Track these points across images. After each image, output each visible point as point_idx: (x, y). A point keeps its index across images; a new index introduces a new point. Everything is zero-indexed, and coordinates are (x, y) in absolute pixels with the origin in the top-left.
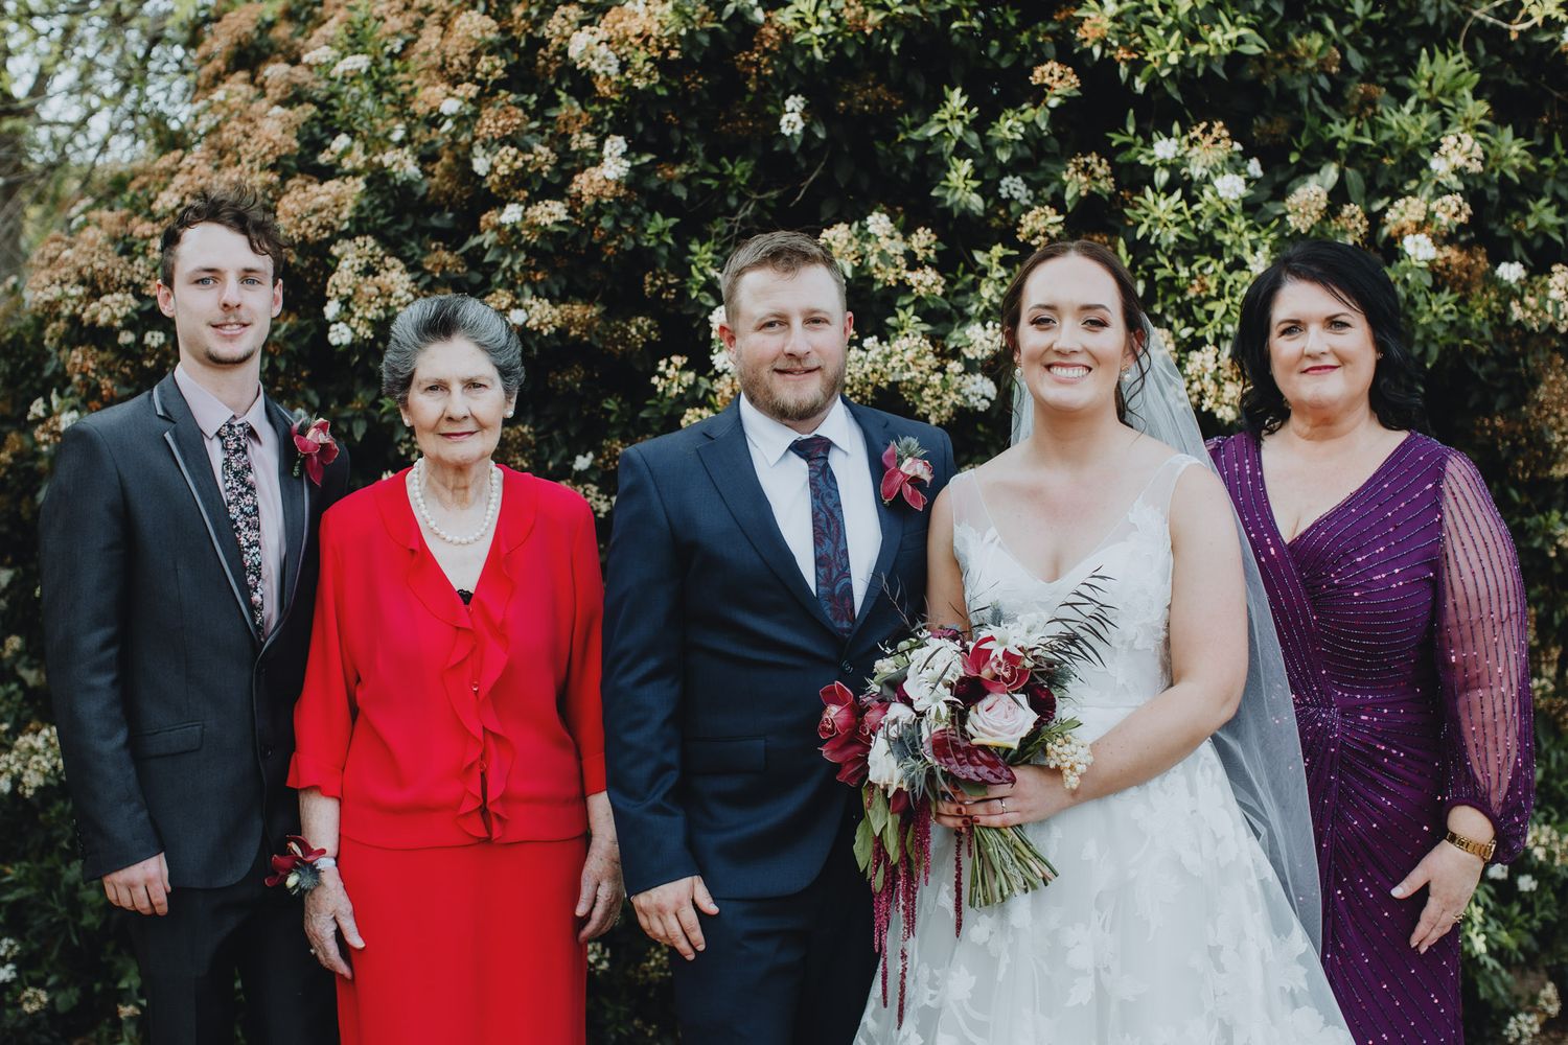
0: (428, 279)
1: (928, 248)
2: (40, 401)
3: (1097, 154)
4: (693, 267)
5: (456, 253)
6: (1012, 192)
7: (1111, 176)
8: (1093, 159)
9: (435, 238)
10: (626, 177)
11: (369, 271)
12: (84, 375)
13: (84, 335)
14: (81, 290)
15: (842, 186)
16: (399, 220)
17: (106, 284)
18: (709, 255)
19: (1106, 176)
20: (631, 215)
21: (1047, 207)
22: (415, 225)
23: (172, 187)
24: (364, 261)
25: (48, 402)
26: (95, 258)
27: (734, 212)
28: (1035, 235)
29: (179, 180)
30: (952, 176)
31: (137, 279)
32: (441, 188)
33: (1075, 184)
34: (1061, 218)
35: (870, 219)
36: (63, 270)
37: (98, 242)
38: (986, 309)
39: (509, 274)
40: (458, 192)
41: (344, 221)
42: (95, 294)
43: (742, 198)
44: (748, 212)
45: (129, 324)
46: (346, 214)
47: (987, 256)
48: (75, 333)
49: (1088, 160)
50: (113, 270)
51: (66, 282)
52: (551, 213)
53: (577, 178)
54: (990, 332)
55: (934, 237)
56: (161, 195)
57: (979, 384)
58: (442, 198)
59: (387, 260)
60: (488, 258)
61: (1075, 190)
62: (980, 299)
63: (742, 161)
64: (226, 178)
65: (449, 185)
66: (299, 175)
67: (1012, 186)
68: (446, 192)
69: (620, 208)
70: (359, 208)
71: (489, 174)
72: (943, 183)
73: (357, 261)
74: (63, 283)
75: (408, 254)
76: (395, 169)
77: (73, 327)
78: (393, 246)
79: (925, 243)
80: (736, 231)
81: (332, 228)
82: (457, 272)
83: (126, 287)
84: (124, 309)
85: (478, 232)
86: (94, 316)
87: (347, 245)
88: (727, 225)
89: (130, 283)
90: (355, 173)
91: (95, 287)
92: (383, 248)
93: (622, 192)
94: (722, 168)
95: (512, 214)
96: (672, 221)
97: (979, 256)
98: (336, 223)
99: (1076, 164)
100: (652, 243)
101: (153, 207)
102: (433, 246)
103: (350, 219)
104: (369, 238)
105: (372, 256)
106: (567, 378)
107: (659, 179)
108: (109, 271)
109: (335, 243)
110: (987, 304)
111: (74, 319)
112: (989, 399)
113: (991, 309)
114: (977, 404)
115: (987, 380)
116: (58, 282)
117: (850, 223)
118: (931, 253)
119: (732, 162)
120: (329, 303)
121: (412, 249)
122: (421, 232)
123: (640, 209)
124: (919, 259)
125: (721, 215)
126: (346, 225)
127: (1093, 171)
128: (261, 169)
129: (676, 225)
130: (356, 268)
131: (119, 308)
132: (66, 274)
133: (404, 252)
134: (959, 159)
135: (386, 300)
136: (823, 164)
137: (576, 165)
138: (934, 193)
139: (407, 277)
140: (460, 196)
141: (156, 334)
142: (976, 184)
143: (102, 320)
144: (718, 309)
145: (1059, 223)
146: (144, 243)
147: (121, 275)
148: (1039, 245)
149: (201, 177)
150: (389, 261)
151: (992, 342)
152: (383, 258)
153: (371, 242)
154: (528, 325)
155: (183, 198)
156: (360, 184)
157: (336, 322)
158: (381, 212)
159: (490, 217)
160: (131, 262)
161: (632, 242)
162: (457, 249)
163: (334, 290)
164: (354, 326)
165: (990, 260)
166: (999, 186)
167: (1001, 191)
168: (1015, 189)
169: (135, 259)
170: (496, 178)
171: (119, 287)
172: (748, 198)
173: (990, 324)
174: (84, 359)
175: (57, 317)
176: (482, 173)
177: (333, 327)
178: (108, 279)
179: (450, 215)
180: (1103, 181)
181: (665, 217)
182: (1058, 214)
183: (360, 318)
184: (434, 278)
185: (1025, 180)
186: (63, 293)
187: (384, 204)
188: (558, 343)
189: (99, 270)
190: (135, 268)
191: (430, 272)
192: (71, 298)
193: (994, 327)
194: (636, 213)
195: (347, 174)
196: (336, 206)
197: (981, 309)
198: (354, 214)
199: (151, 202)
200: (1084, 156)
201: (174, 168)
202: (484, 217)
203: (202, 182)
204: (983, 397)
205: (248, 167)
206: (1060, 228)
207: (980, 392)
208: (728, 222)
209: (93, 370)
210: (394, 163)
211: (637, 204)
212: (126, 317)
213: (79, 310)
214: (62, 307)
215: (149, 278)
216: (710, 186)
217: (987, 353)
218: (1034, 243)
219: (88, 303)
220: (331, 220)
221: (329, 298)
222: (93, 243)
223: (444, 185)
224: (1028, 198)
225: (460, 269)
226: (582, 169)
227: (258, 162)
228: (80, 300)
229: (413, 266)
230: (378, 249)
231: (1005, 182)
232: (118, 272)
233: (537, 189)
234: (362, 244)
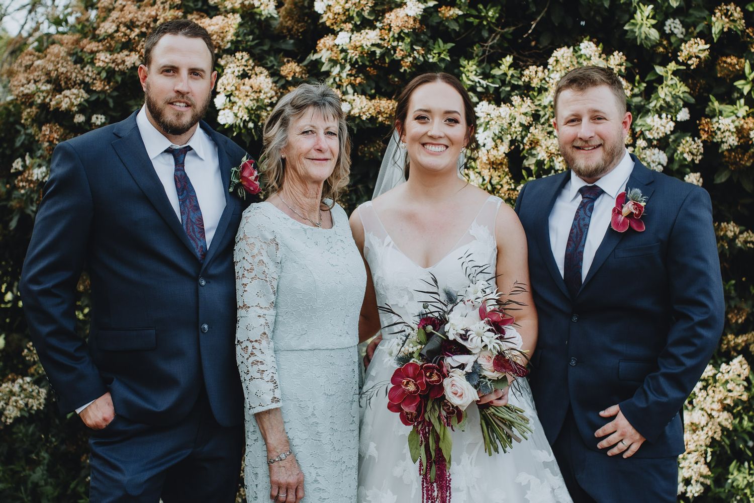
0: (283, 82)
1: (621, 65)
2: (19, 160)
3: (734, 4)
4: (463, 75)
5: (300, 65)
6: (673, 29)
7: (743, 19)
8: (731, 7)
9: (286, 55)
10: (422, 15)
11: (244, 75)
12: (51, 142)
13: (49, 117)
14: (49, 87)
15: (557, 25)
16: (260, 44)
17: (66, 83)
18: (475, 67)
19: (739, 18)
20: (421, 41)
21: (698, 39)
22: (271, 47)
23: (110, 19)
24: (241, 68)
25: (24, 161)
26: (60, 65)
27: (486, 41)
28: (690, 58)
29: (115, 15)
30: (638, 16)
31: (87, 79)
32: (284, 24)
33: (719, 24)
34: (708, 46)
35: (582, 45)
36: (36, 74)
37: (61, 55)
38: (661, 106)
39: (337, 79)
40: (296, 27)
41: (228, 42)
42: (58, 89)
43: (491, 31)
44: (495, 41)
45: (82, 109)
46: (230, 37)
47: (665, 69)
48: (43, 116)
49: (729, 7)
50: (71, 74)
51: (38, 81)
52: (369, 38)
53: (387, 15)
54: (664, 120)
55: (624, 58)
56: (102, 25)
57: (657, 155)
58: (285, 31)
59: (256, 68)
60: (324, 69)
61: (720, 27)
62: (658, 98)
63: (492, 7)
64: (147, 13)
65: (289, 22)
66: (195, 12)
67: (672, 25)
68: (288, 27)
69: (414, 36)
70: (237, 34)
71: (325, 12)
72: (632, 21)
73: (237, 69)
74: (35, 82)
75: (269, 65)
76: (262, 8)
77: (42, 111)
78: (259, 60)
79: (617, 62)
80: (487, 54)
81: (219, 47)
82: (302, 77)
83: (80, 85)
84: (79, 100)
85: (316, 52)
86: (58, 103)
87: (230, 58)
88: (481, 49)
89: (83, 82)
90: (234, 11)
91: (58, 85)
92: (253, 61)
93: (418, 25)
94: (479, 11)
95: (343, 39)
96: (450, 45)
97: (659, 70)
98: (221, 44)
99: (720, 11)
100: (435, 60)
101: (97, 32)
102: (285, 60)
103: (232, 42)
104: (244, 53)
105: (246, 66)
106: (372, 149)
107: (440, 17)
108: (69, 74)
109: (221, 57)
110: (662, 102)
111: (44, 106)
112: (662, 165)
113: (664, 105)
114: (655, 168)
115: (661, 152)
116: (32, 81)
117: (569, 47)
118: (623, 69)
119: (485, 7)
120: (218, 96)
121: (271, 61)
122: (276, 52)
123: (426, 37)
124: (615, 72)
125: (478, 42)
126: (229, 45)
127: (732, 15)
128: (170, 8)
129: (452, 47)
130: (236, 74)
131: (75, 99)
132: (38, 76)
133: (267, 64)
134: (644, 5)
135: (258, 95)
136: (546, 9)
137: (386, 7)
138: (626, 28)
139: (270, 80)
140: (297, 30)
141: (99, 116)
142: (654, 22)
143: (64, 106)
144: (481, 103)
145: (707, 49)
146: (92, 56)
147: (76, 77)
148: (693, 64)
149: (130, 13)
150: (258, 69)
151: (665, 127)
152: (253, 67)
153: (246, 56)
154: (352, 113)
155: (118, 27)
156: (236, 19)
157: (224, 109)
158: (251, 37)
159: (326, 41)
160: (82, 68)
161: (421, 59)
162: (301, 63)
163: (223, 87)
164: (236, 111)
165: (667, 72)
166: (665, 25)
167: (665, 28)
168: (675, 27)
169: (85, 66)
170: (331, 15)
171: (75, 85)
172: (494, 31)
173: (664, 115)
174: (51, 131)
175: (31, 105)
176: (320, 11)
177: (221, 113)
178: (68, 79)
179: (292, 41)
180: (738, 22)
181: (445, 42)
182: (706, 44)
183: (240, 107)
184: (287, 81)
185: (682, 22)
186: (37, 88)
187: (251, 33)
188: (370, 126)
189: (62, 73)
190: (86, 73)
191: (285, 77)
192: (42, 92)
193: (667, 117)
194: (425, 40)
195: (227, 12)
196: (222, 33)
197: (658, 105)
198: (234, 38)
199: (95, 29)
200: (727, 5)
201: (111, 7)
202: (322, 41)
203: (130, 16)
204: (659, 164)
205: (162, 6)
206: (707, 53)
207: (658, 160)
208: (482, 46)
209: (57, 140)
210: (261, 4)
211: (424, 33)
212: (79, 105)
213: (47, 100)
214: (36, 98)
215: (95, 79)
216: (472, 23)
217: (661, 135)
218: (690, 62)
219: (55, 96)
220: (219, 41)
221: (219, 93)
222: (57, 56)
223: (286, 22)
224: (682, 33)
225: (303, 75)
226: (391, 10)
227: (168, 3)
228: (48, 92)
229: (274, 74)
230: (251, 61)
231: (669, 22)
232: (74, 75)
233: (358, 23)
234: (240, 58)
